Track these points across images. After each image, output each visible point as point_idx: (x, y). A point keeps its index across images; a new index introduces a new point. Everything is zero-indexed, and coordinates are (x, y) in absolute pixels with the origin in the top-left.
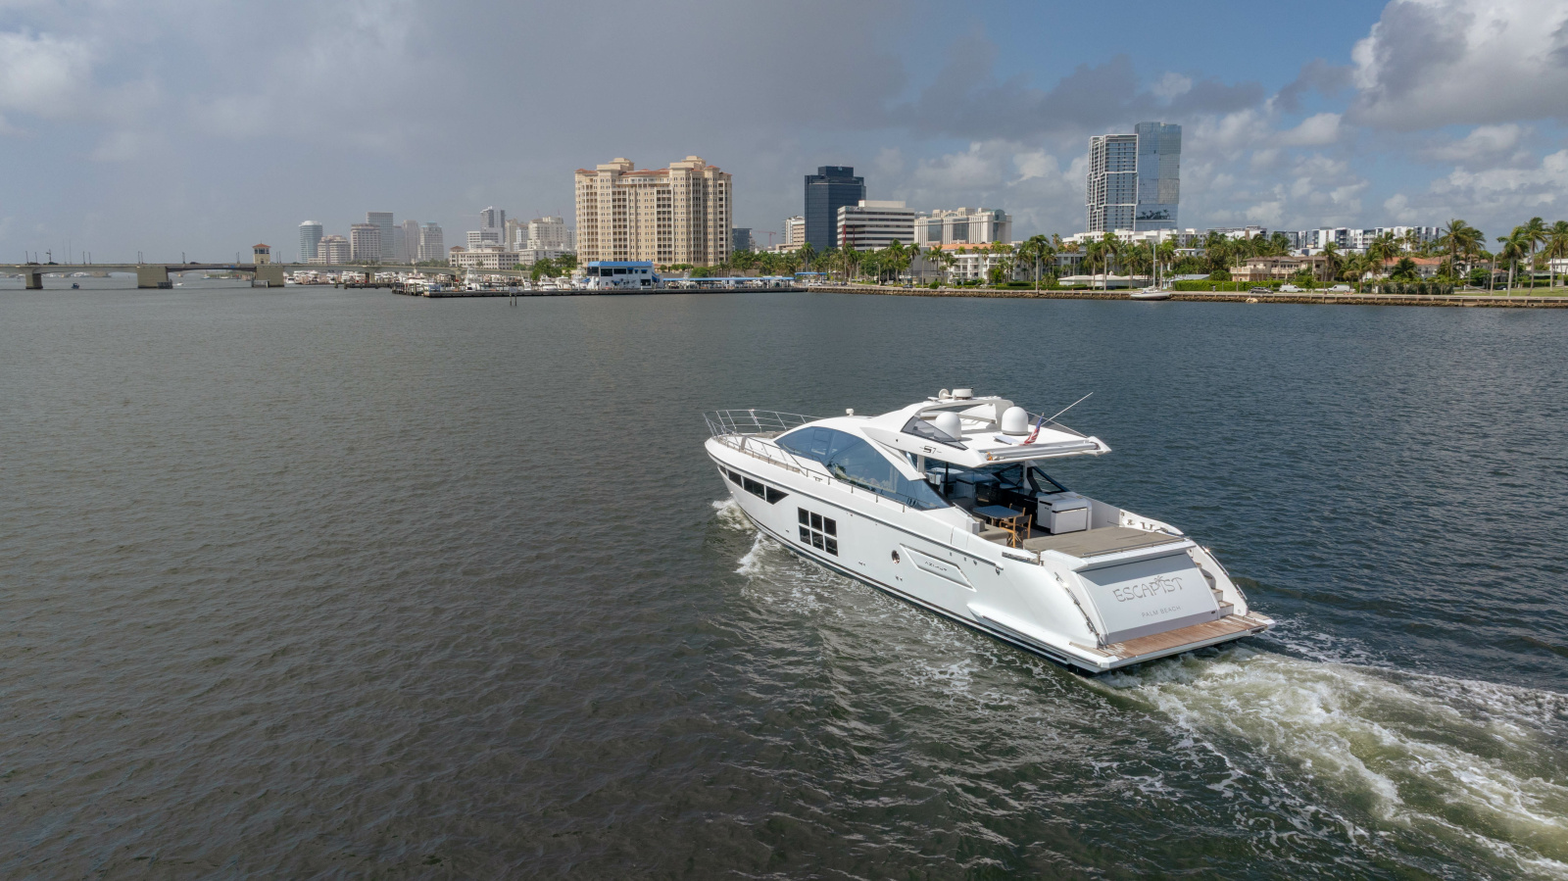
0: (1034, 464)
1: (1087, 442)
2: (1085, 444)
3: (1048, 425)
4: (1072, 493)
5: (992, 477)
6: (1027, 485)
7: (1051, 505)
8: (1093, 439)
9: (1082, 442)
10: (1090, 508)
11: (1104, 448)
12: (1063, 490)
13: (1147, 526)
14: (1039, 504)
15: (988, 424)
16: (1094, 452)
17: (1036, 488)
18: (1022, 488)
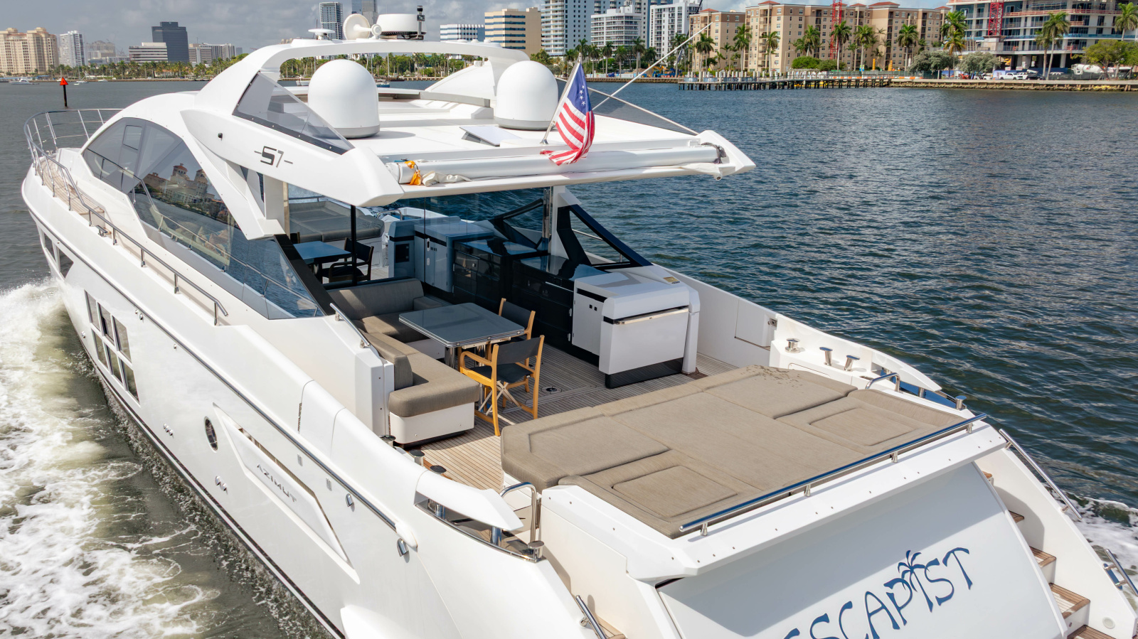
0: (573, 200)
1: (693, 143)
2: (688, 148)
3: (612, 108)
4: (657, 270)
5: (487, 226)
6: (557, 248)
7: (602, 299)
8: (711, 137)
9: (683, 142)
10: (696, 307)
11: (738, 160)
12: (636, 261)
13: (839, 358)
14: (577, 296)
15: (475, 109)
16: (714, 169)
17: (576, 256)
18: (544, 254)
